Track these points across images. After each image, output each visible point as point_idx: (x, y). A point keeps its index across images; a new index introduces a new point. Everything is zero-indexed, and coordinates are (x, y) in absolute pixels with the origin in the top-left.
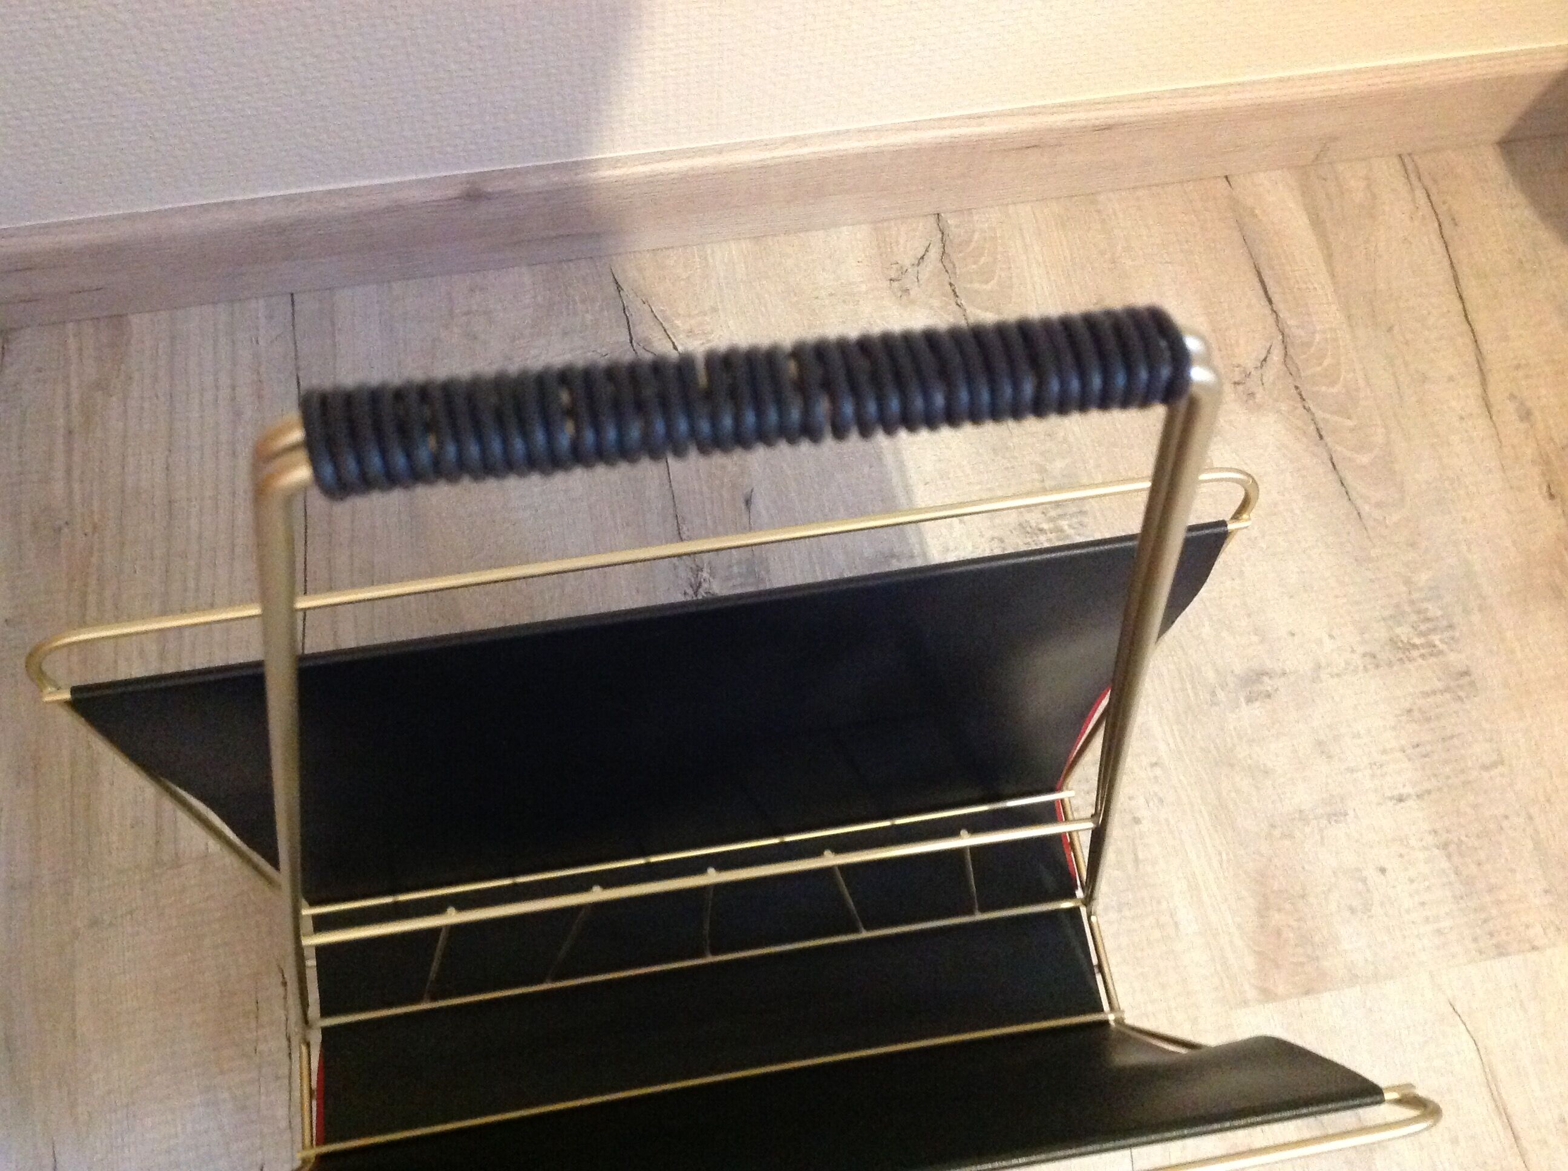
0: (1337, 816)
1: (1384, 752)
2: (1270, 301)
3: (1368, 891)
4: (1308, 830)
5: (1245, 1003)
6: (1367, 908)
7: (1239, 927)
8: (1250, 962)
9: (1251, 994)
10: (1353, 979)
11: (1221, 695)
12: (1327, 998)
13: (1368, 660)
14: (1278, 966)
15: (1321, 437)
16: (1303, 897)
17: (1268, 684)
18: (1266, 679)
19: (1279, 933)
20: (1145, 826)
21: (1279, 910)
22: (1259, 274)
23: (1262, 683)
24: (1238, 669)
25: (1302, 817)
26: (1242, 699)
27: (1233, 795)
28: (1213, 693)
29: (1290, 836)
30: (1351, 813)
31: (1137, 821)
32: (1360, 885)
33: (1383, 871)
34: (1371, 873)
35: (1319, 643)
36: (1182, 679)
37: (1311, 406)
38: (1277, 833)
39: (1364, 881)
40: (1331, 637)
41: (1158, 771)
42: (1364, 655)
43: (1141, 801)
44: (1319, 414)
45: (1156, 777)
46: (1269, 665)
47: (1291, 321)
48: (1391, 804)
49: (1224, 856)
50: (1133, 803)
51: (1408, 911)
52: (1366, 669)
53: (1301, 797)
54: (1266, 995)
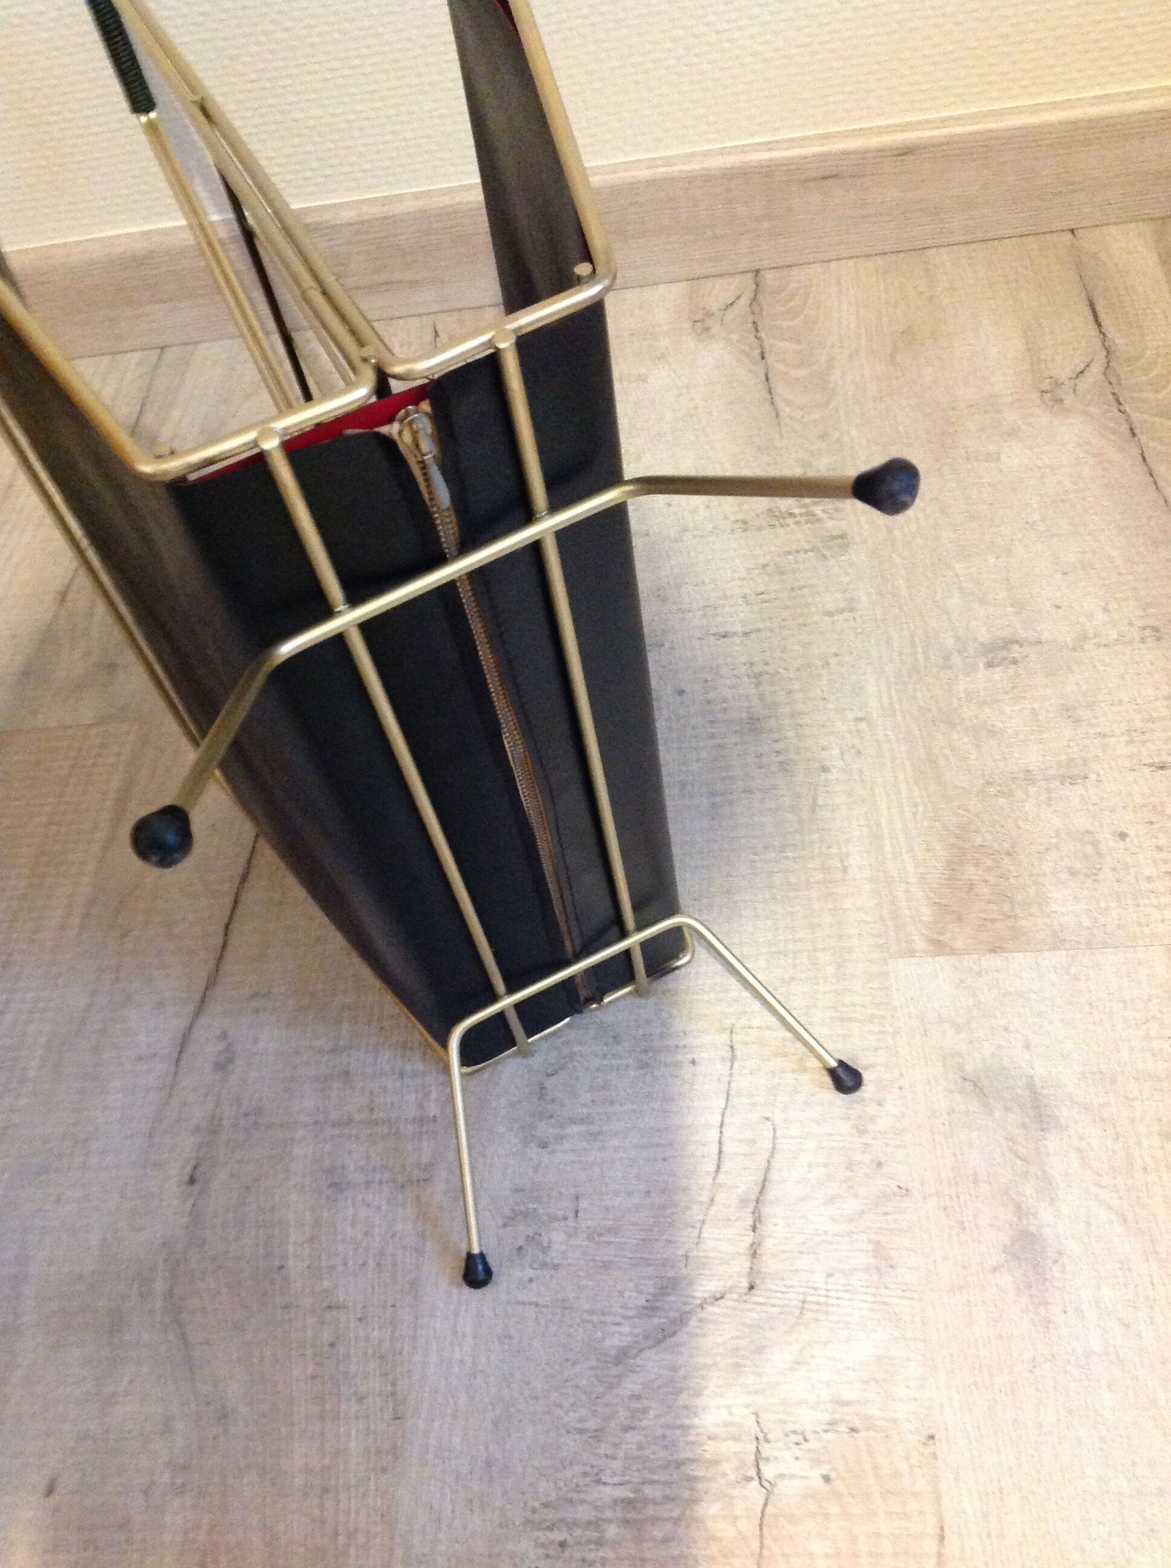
0: (1071, 779)
1: (1150, 720)
2: (1099, 324)
3: (1099, 854)
4: (1032, 790)
5: (911, 953)
6: (1094, 875)
7: (922, 877)
8: (926, 913)
9: (920, 944)
10: (1058, 941)
11: (956, 660)
12: (1018, 960)
13: (1147, 633)
14: (960, 919)
15: (1134, 435)
16: (1009, 854)
17: (1016, 651)
18: (1016, 647)
19: (971, 886)
20: (833, 776)
21: (976, 865)
22: (1092, 305)
23: (1009, 650)
24: (985, 636)
25: (1029, 777)
26: (981, 665)
27: (947, 752)
28: (948, 658)
29: (1010, 794)
30: (1093, 777)
31: (825, 769)
32: (1089, 849)
33: (1123, 836)
34: (1106, 838)
35: (1091, 616)
36: (913, 645)
37: (1128, 410)
38: (992, 790)
39: (1095, 844)
40: (1106, 610)
41: (863, 725)
42: (1144, 628)
43: (836, 751)
44: (1135, 416)
45: (858, 731)
46: (1022, 634)
47: (1119, 341)
48: (1147, 771)
49: (921, 809)
50: (825, 753)
51: (1149, 879)
52: (1143, 640)
53: (1032, 757)
54: (939, 947)
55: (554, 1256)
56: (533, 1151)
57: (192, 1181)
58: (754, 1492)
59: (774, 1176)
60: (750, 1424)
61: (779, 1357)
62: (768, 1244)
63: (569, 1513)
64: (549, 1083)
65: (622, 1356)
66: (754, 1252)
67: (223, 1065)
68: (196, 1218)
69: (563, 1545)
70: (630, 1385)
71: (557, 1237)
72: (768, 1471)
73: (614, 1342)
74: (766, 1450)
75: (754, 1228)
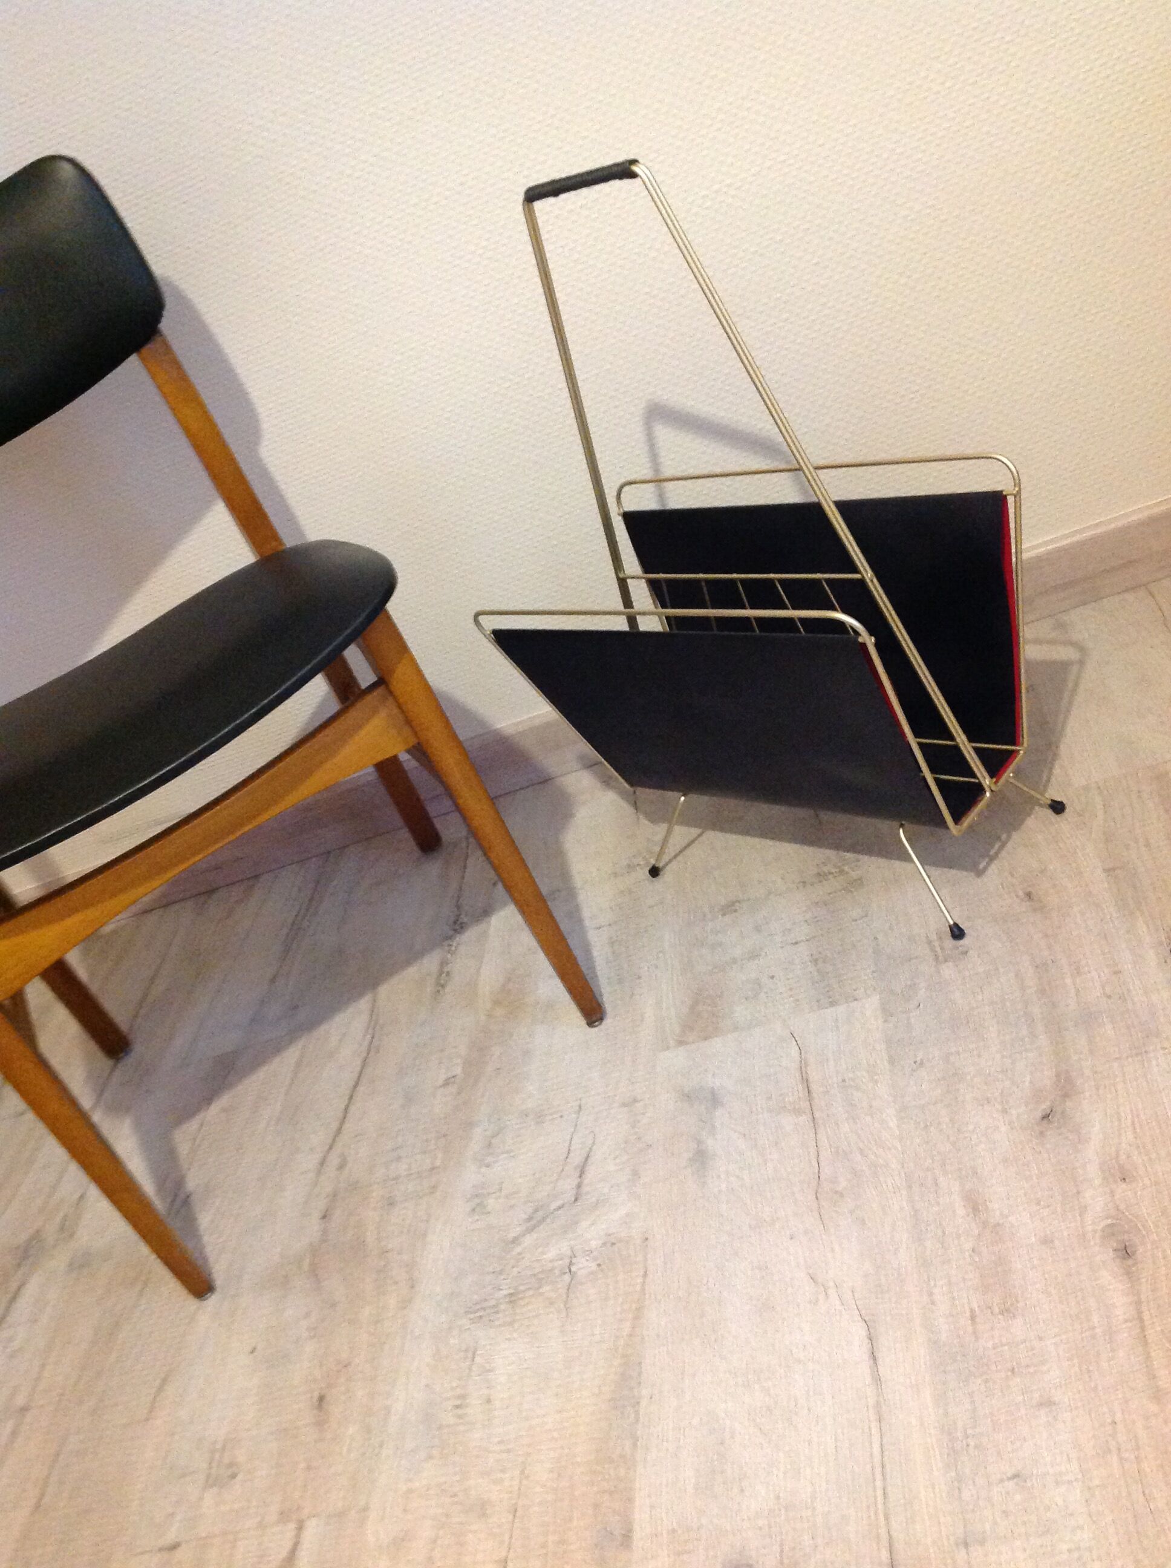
0: (753, 958)
1: (795, 924)
3: (760, 988)
4: (735, 966)
5: (668, 1048)
6: (756, 997)
7: (678, 1015)
8: (677, 1030)
9: (672, 1043)
10: (735, 1029)
11: (708, 915)
12: (716, 1041)
13: (801, 884)
14: (692, 1029)
16: (720, 996)
18: (737, 904)
19: (699, 1014)
20: (643, 980)
21: (704, 1004)
23: (734, 906)
24: (723, 902)
25: (734, 961)
26: (720, 915)
27: (698, 958)
28: (705, 916)
29: (724, 970)
30: (763, 954)
31: (640, 978)
32: (756, 986)
33: (772, 977)
34: (765, 979)
35: (775, 882)
38: (716, 970)
39: (760, 984)
40: (783, 878)
41: (660, 954)
42: (799, 883)
43: (646, 969)
45: (657, 957)
46: (741, 897)
48: (789, 946)
49: (682, 986)
52: (798, 889)
53: (738, 952)
54: (681, 1043)
55: (489, 1208)
56: (483, 1170)
57: (324, 1217)
58: (567, 1278)
59: (592, 1154)
60: (569, 1253)
61: (584, 1224)
62: (586, 1182)
63: (485, 1304)
64: (493, 1141)
65: (515, 1241)
66: (579, 1186)
67: (341, 1167)
68: (325, 1232)
69: (481, 1317)
70: (518, 1249)
71: (491, 1203)
72: (573, 1269)
73: (512, 1235)
74: (574, 1261)
75: (580, 1176)
